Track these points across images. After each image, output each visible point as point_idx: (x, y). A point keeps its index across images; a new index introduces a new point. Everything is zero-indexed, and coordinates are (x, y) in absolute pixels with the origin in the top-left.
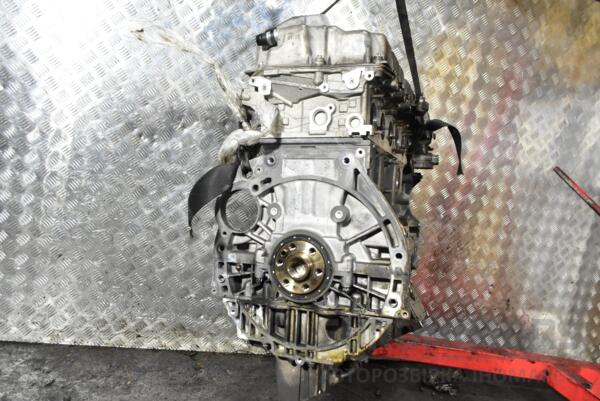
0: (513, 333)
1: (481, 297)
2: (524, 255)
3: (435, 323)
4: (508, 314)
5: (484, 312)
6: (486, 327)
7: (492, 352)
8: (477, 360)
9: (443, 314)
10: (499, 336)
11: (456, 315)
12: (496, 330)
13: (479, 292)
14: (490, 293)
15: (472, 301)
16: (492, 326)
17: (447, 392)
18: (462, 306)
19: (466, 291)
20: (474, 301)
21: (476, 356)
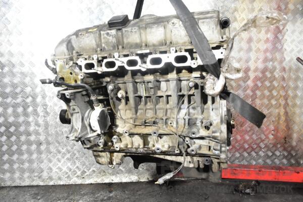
0: (292, 156)
1: (267, 137)
2: (291, 110)
3: (241, 155)
4: (286, 146)
5: (271, 146)
6: (274, 154)
7: (272, 169)
8: (263, 175)
9: (245, 150)
10: (283, 159)
11: (253, 149)
12: (280, 155)
13: (265, 135)
14: (272, 135)
15: (262, 141)
16: (278, 153)
17: (249, 194)
18: (256, 144)
19: (257, 135)
20: (264, 140)
21: (261, 172)
